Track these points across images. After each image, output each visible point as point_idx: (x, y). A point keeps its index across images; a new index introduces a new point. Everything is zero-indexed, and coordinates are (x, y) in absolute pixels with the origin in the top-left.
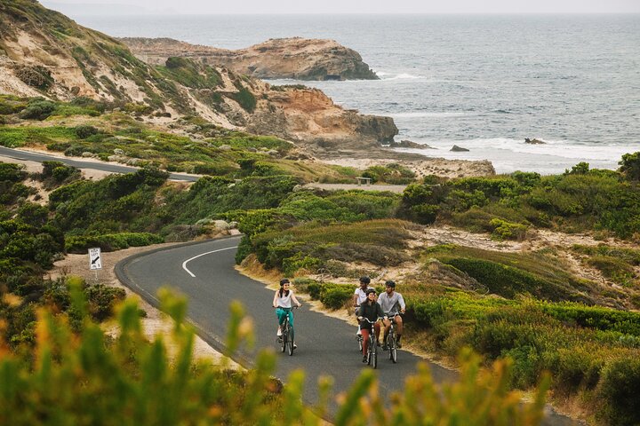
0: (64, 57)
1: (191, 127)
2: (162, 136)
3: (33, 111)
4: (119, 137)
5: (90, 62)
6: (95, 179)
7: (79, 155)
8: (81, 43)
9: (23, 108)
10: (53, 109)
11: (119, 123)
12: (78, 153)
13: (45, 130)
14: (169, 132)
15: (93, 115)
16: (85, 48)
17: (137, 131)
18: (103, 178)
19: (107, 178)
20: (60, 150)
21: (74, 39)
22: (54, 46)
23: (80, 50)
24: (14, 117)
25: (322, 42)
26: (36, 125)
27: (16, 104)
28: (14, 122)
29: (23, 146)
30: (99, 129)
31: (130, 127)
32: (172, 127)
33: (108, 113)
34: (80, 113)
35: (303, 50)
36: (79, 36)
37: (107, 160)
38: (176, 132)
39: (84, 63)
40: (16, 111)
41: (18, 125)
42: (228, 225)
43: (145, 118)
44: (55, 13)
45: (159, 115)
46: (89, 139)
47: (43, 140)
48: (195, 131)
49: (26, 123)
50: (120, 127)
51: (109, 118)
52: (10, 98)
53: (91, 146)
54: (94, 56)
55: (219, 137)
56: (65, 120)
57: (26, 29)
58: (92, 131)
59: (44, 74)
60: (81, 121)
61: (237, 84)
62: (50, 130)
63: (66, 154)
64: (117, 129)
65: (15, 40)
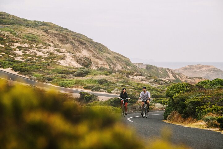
0: (101, 60)
1: (152, 80)
2: (138, 84)
3: (80, 73)
4: (118, 84)
5: (113, 64)
6: (104, 101)
7: (98, 91)
8: (109, 56)
9: (75, 72)
10: (88, 72)
11: (118, 78)
12: (98, 89)
13: (84, 81)
14: (141, 82)
15: (107, 75)
16: (111, 58)
17: (127, 82)
18: (107, 100)
19: (109, 100)
20: (89, 89)
21: (106, 54)
22: (97, 55)
23: (109, 59)
24: (71, 75)
25: (208, 66)
26: (80, 78)
27: (72, 70)
28: (70, 78)
29: (73, 87)
30: (109, 80)
31: (123, 80)
32: (143, 80)
33: (113, 74)
34: (101, 74)
35: (201, 69)
36: (109, 53)
37: (111, 93)
38: (145, 82)
39: (111, 64)
40: (72, 73)
41: (72, 79)
42: (163, 106)
43: (131, 77)
44: (99, 44)
45: (137, 75)
46: (104, 84)
47: (82, 85)
48: (153, 82)
49: (76, 78)
50: (119, 80)
51: (114, 76)
52: (70, 68)
53: (104, 87)
54: (115, 61)
55: (164, 85)
56: (94, 77)
57: (85, 48)
58: (105, 81)
59: (88, 61)
60: (101, 77)
61: (175, 76)
62: (86, 81)
63: (92, 90)
64: (117, 81)
65: (80, 52)
